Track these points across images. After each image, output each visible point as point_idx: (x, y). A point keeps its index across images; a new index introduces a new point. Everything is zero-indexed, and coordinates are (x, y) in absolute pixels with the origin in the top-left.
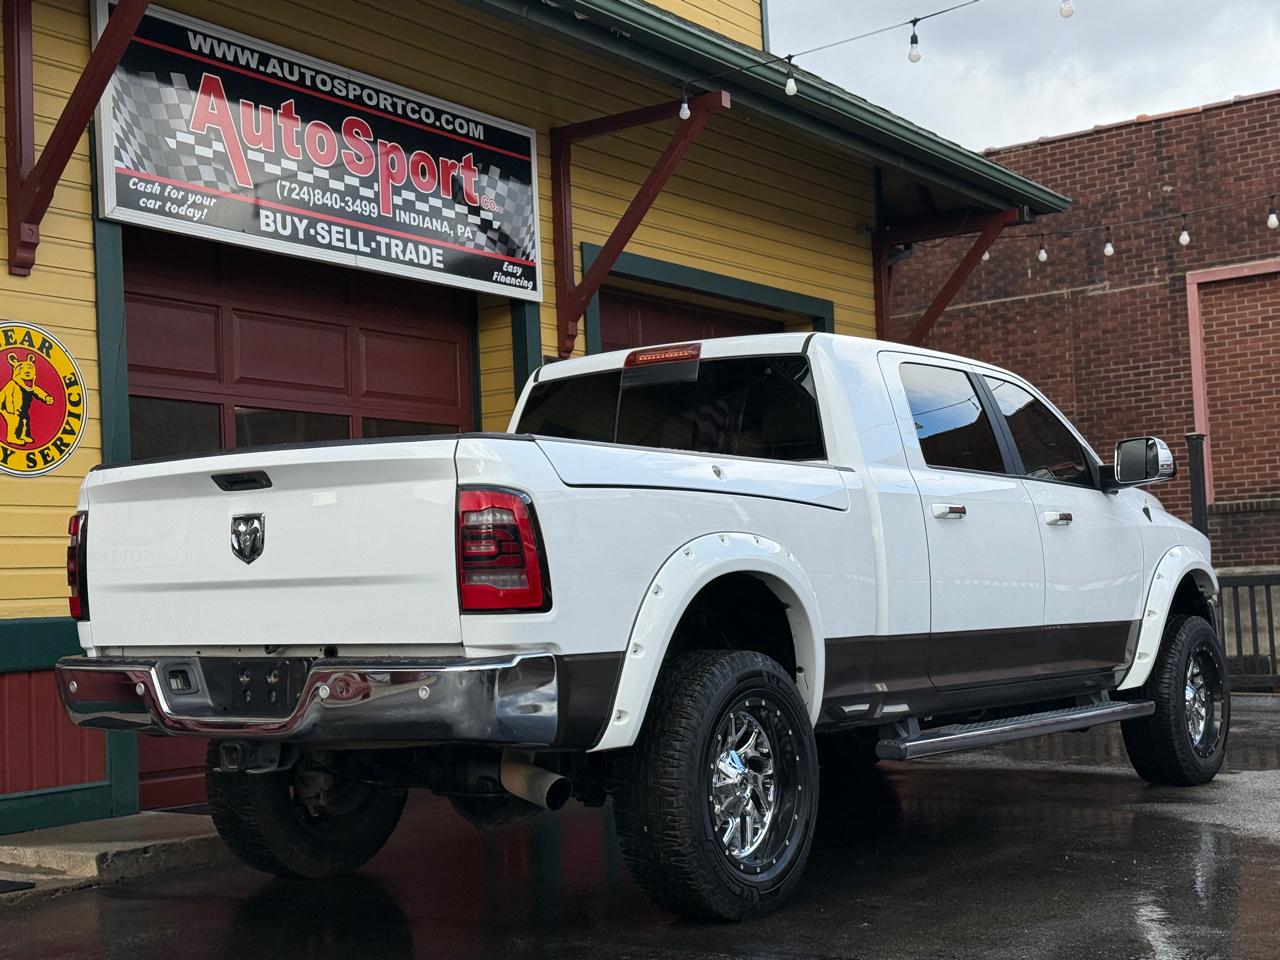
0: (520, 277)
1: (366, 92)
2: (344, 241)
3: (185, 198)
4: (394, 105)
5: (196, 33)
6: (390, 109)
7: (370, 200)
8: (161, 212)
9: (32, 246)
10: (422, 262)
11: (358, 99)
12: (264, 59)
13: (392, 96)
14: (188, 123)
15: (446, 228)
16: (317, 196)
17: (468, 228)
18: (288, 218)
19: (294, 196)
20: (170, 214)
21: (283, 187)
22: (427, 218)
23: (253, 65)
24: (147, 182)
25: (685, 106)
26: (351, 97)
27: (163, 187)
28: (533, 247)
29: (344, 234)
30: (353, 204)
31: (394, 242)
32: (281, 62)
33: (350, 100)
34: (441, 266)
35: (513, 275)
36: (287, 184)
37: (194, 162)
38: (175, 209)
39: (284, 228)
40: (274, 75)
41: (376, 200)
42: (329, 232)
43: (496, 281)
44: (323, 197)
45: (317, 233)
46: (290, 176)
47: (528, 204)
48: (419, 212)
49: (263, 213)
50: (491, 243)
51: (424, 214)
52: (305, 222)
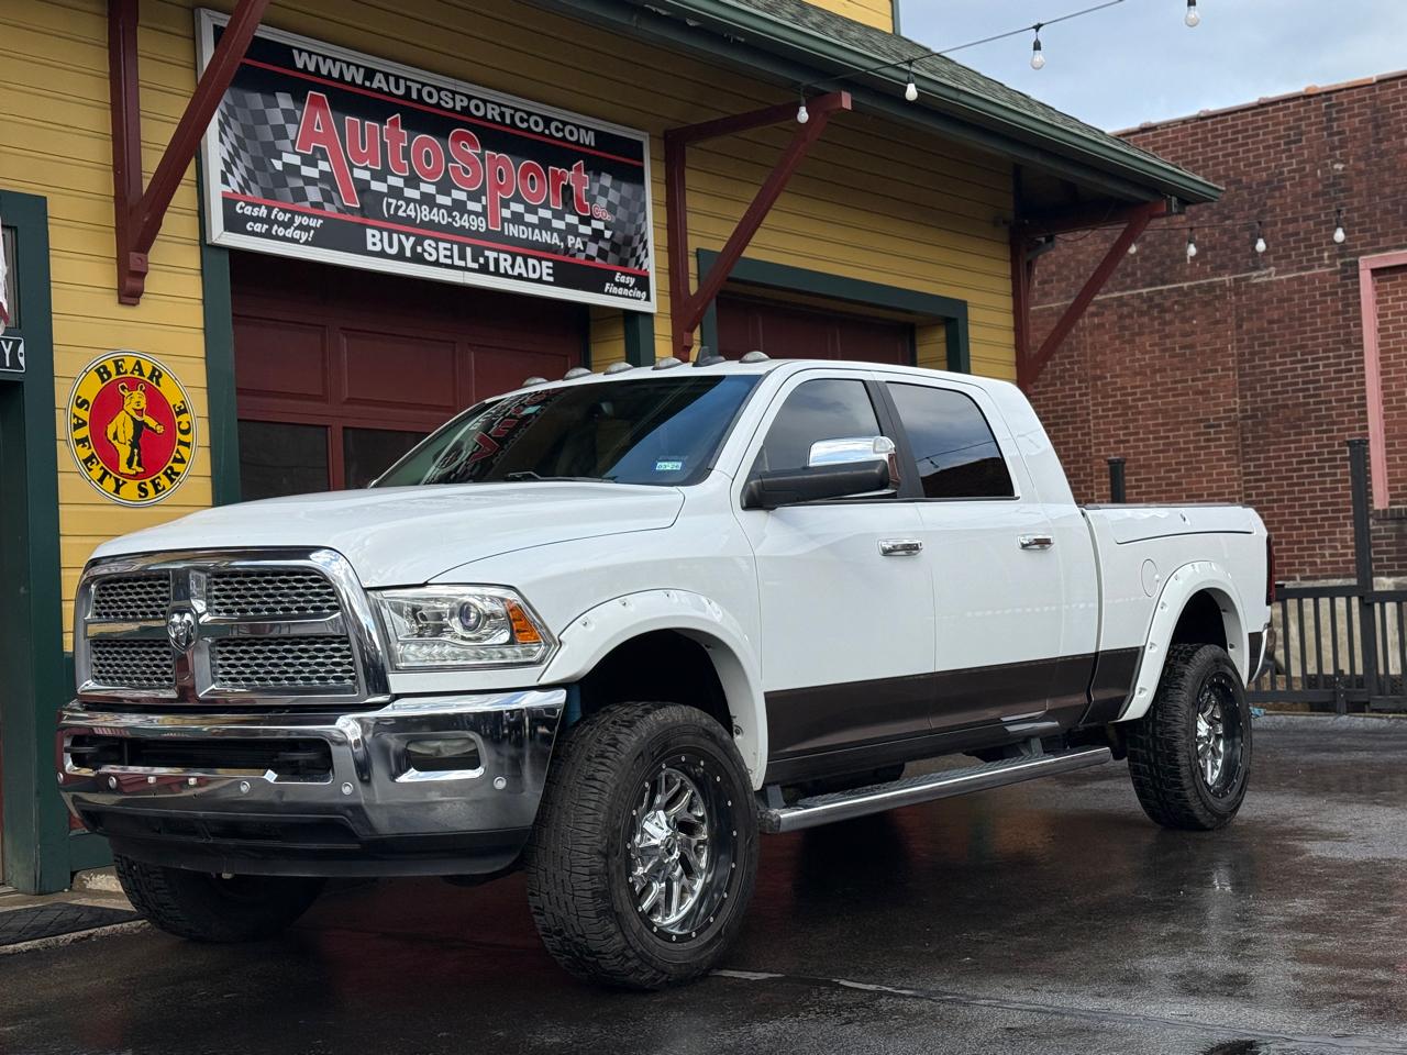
0: (633, 288)
1: (473, 102)
2: (451, 257)
3: (291, 221)
4: (502, 115)
5: (301, 51)
6: (498, 119)
7: (477, 214)
8: (268, 235)
9: (142, 275)
10: (532, 275)
11: (466, 110)
12: (370, 74)
13: (500, 105)
14: (294, 143)
15: (556, 240)
16: (424, 213)
17: (579, 239)
18: (395, 236)
19: (400, 213)
20: (277, 238)
21: (389, 205)
22: (537, 231)
23: (359, 81)
24: (254, 205)
25: (803, 110)
26: (458, 108)
27: (270, 210)
28: (647, 256)
29: (451, 250)
30: (460, 219)
31: (502, 256)
32: (387, 76)
33: (457, 112)
34: (551, 279)
35: (625, 286)
36: (393, 201)
37: (300, 183)
38: (281, 232)
39: (391, 246)
40: (380, 90)
41: (484, 214)
42: (437, 249)
43: (608, 293)
44: (430, 213)
45: (424, 250)
46: (395, 192)
47: (640, 212)
48: (528, 225)
49: (369, 232)
50: (602, 253)
51: (533, 226)
52: (412, 239)
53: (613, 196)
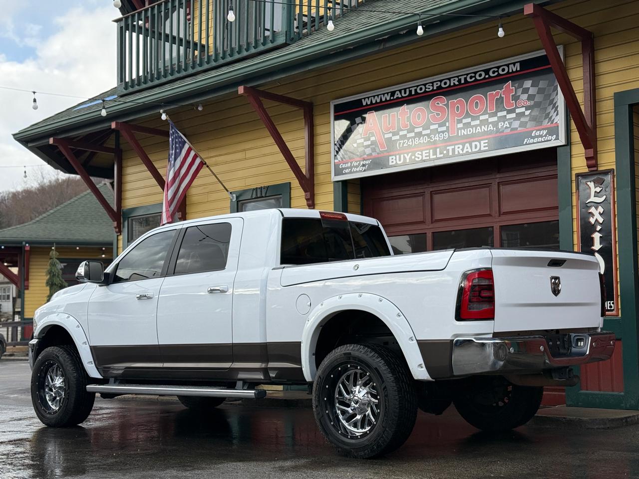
0: (545, 136)
1: (444, 82)
2: (429, 156)
3: (359, 164)
4: (459, 81)
5: (365, 99)
6: (457, 83)
7: (443, 132)
8: (351, 173)
10: (474, 150)
11: (440, 88)
12: (393, 93)
13: (458, 77)
14: (361, 134)
15: (491, 127)
16: (416, 141)
17: (506, 122)
18: (402, 156)
19: (404, 145)
20: (354, 172)
21: (400, 143)
22: (479, 127)
23: (389, 98)
24: (346, 164)
26: (435, 88)
27: (351, 163)
28: (557, 115)
29: (429, 153)
30: (434, 138)
31: (457, 147)
32: (400, 91)
33: (435, 90)
34: (487, 148)
35: (541, 136)
36: (402, 141)
37: (363, 149)
38: (355, 169)
39: (400, 160)
40: (398, 98)
41: (447, 130)
42: (422, 155)
43: (526, 144)
44: (419, 140)
45: (416, 157)
46: (404, 137)
47: (554, 91)
48: (472, 127)
49: (390, 158)
50: (523, 125)
51: (476, 126)
52: (410, 154)
53: (532, 91)
